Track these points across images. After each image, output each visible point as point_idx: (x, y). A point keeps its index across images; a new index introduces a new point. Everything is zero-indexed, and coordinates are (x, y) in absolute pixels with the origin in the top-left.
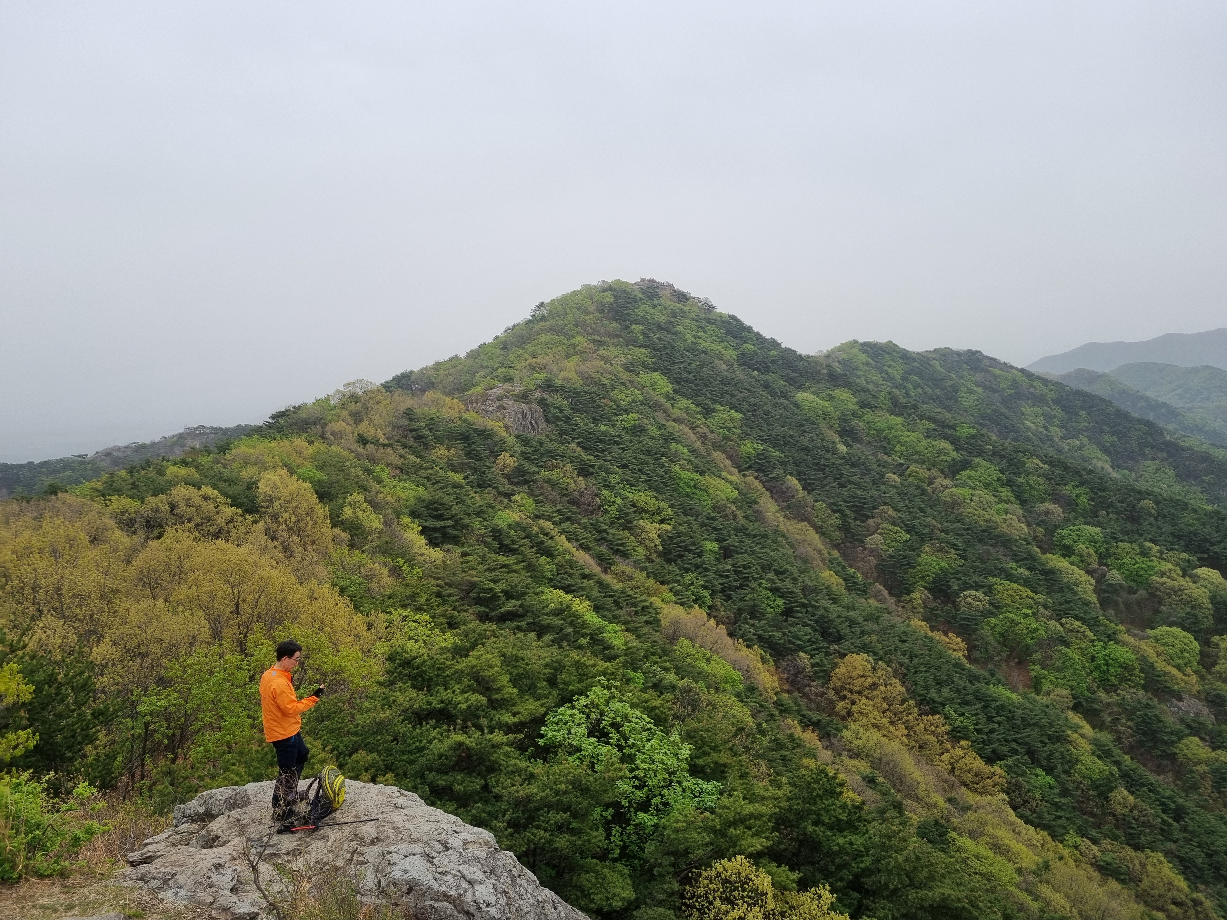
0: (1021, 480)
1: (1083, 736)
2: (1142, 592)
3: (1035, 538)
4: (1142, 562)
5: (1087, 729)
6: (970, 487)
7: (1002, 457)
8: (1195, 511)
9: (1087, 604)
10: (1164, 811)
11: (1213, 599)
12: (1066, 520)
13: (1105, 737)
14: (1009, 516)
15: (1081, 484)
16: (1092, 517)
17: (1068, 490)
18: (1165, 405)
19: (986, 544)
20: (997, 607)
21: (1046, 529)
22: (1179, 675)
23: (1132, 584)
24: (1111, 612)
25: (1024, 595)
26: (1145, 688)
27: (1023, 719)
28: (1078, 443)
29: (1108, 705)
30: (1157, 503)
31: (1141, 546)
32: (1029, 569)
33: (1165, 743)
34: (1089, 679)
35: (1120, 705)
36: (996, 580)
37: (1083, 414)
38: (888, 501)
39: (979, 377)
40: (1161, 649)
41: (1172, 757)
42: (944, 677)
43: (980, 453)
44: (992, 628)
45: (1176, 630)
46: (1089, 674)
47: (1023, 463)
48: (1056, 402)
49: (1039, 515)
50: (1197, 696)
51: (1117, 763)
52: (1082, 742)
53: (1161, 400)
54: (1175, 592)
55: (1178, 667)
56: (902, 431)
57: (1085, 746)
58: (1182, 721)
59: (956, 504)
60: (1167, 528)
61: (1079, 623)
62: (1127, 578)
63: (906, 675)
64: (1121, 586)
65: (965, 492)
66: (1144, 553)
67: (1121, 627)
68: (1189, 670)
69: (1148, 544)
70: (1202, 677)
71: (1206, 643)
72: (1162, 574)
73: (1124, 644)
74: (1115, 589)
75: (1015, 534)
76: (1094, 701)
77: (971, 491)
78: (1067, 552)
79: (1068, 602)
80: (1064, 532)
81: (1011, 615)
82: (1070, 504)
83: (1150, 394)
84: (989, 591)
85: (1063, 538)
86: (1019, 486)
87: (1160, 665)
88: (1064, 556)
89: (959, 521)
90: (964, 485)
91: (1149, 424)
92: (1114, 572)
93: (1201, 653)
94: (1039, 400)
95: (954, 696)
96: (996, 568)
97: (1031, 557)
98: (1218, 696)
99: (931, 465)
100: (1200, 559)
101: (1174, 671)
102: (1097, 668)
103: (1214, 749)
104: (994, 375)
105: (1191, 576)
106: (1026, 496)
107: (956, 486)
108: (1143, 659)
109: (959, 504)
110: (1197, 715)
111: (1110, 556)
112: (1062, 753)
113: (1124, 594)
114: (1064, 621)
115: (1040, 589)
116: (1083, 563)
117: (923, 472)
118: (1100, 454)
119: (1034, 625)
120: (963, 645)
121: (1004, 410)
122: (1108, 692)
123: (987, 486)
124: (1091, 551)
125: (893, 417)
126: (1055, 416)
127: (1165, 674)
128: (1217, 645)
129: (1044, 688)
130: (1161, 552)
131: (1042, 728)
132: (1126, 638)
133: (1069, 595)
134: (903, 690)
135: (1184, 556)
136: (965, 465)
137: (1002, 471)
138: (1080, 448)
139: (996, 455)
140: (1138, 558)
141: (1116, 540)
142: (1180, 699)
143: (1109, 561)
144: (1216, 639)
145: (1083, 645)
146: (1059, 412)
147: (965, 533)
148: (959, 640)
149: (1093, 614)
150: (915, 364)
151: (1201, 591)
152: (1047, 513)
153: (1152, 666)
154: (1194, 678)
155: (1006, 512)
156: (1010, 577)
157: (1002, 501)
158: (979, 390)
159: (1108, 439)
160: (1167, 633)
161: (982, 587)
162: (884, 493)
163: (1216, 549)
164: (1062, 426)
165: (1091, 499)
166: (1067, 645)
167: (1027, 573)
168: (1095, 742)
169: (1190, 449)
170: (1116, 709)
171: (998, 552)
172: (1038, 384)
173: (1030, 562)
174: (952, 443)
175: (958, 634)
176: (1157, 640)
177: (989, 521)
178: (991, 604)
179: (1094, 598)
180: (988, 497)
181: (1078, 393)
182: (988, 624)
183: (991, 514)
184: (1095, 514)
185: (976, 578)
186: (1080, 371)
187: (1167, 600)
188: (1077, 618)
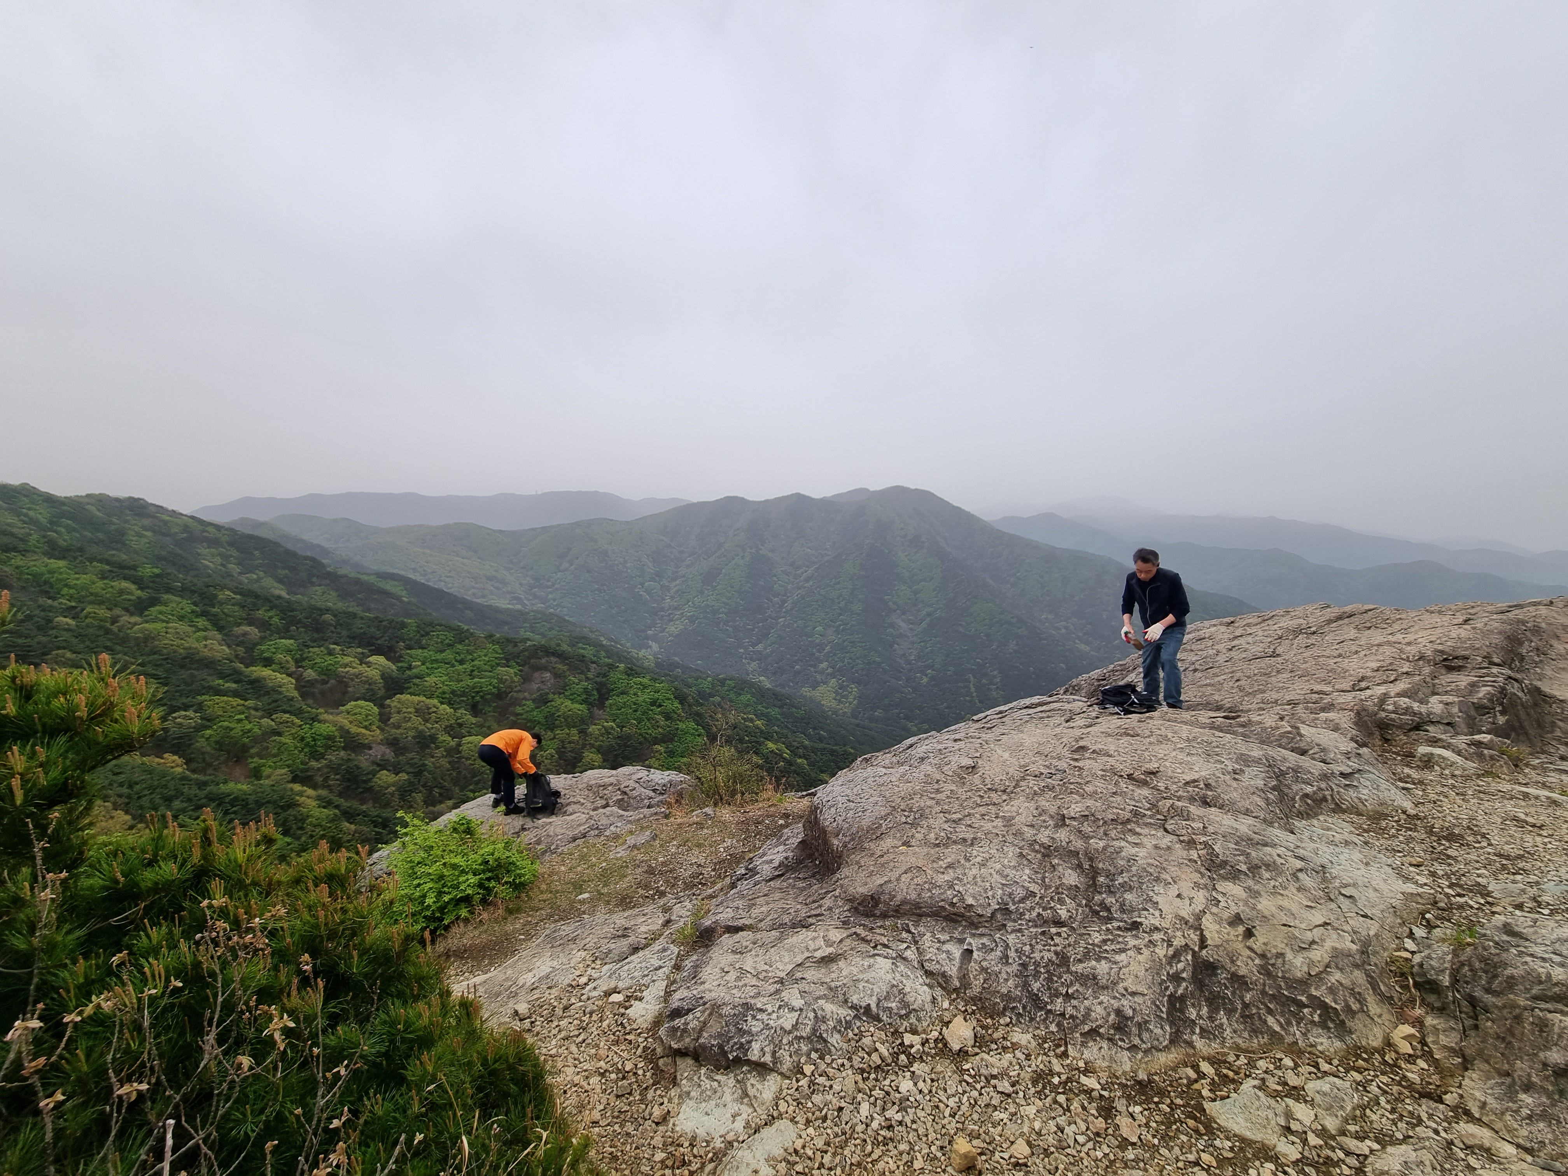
0: (215, 610)
1: (308, 797)
2: (333, 682)
3: (237, 656)
4: (330, 660)
5: (310, 792)
6: (163, 621)
7: (193, 592)
8: (362, 618)
9: (292, 699)
10: (375, 826)
11: (383, 676)
12: (263, 638)
13: (323, 792)
14: (209, 642)
15: (271, 608)
16: (285, 633)
17: (261, 613)
18: (318, 546)
19: (190, 669)
20: (209, 720)
21: (246, 648)
22: (368, 732)
23: (324, 677)
24: (310, 702)
25: (235, 704)
26: (344, 748)
27: (256, 802)
28: (255, 576)
29: (319, 769)
30: (335, 616)
31: (328, 648)
32: (235, 682)
33: (365, 782)
34: (302, 756)
35: (327, 766)
36: (206, 697)
37: (257, 553)
38: (64, 644)
39: (146, 522)
40: (351, 718)
41: (370, 790)
42: (172, 793)
43: (169, 590)
44: (207, 739)
45: (361, 703)
46: (300, 752)
47: (216, 596)
48: (231, 544)
49: (238, 637)
50: (381, 743)
51: (337, 807)
52: (309, 801)
53: (316, 542)
54: (357, 677)
55: (366, 728)
56: (69, 574)
57: (313, 803)
58: (374, 763)
59: (148, 638)
60: (345, 633)
61: (287, 715)
62: (320, 674)
63: (128, 803)
64: (316, 680)
65: (159, 626)
66: (330, 653)
67: (321, 710)
68: (374, 727)
69: (332, 646)
70: (382, 730)
71: (382, 706)
72: (346, 666)
73: (325, 722)
74: (311, 683)
75: (218, 656)
76: (307, 770)
77: (164, 625)
78: (268, 662)
79: (276, 701)
80: (263, 648)
81: (226, 724)
82: (264, 625)
83: (304, 537)
84: (200, 708)
85: (263, 652)
86: (214, 615)
87: (354, 729)
88: (265, 666)
89: (155, 653)
90: (153, 621)
91: (313, 559)
92: (309, 671)
93: (380, 714)
94: (214, 543)
95: (185, 805)
96: (204, 688)
97: (236, 672)
98: (395, 739)
99: (111, 604)
100: (370, 651)
101: (364, 731)
102: (307, 744)
103: (397, 774)
104: (163, 521)
105: (366, 663)
106: (222, 623)
107: (147, 622)
108: (341, 729)
109: (153, 638)
110: (382, 756)
111: (304, 660)
112: (294, 816)
113: (319, 686)
114: (274, 717)
115: (248, 696)
116: (283, 668)
117: (102, 612)
118: (276, 584)
119: (248, 727)
120: (180, 761)
121: (179, 551)
122: (317, 760)
123: (181, 618)
124: (289, 658)
125: (52, 561)
126: (231, 556)
127: (358, 734)
128: (389, 706)
129: (264, 774)
130: (342, 650)
131: (275, 802)
132: (326, 716)
133: (276, 696)
134: (128, 817)
135: (359, 650)
136: (154, 602)
137: (195, 604)
138: (259, 580)
139: (185, 591)
140: (327, 658)
141: (308, 647)
142: (370, 748)
143: (304, 664)
144: (388, 702)
145: (293, 731)
146: (234, 553)
147: (164, 662)
148: (176, 757)
149: (298, 706)
150: (65, 508)
151: (374, 672)
152: (245, 634)
153: (348, 732)
154: (378, 731)
155: (206, 638)
156: (218, 692)
157: (199, 630)
158: (149, 534)
159: (282, 572)
160: (355, 706)
161: (192, 706)
162: (56, 637)
163: (379, 642)
164: (239, 564)
165: (282, 619)
166: (279, 734)
167: (234, 686)
168: (319, 798)
169: (345, 576)
170: (326, 770)
171: (203, 674)
172: (210, 529)
173: (236, 676)
174: (134, 583)
175: (174, 753)
176: (348, 713)
177: (190, 648)
178: (202, 718)
179: (296, 694)
180: (183, 627)
181: (249, 537)
182: (203, 737)
183: (191, 643)
184: (287, 630)
185: (184, 700)
186: (243, 519)
187: (351, 684)
188: (285, 712)
